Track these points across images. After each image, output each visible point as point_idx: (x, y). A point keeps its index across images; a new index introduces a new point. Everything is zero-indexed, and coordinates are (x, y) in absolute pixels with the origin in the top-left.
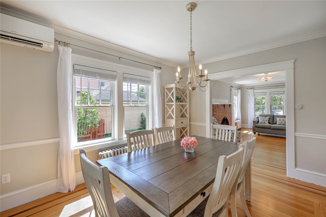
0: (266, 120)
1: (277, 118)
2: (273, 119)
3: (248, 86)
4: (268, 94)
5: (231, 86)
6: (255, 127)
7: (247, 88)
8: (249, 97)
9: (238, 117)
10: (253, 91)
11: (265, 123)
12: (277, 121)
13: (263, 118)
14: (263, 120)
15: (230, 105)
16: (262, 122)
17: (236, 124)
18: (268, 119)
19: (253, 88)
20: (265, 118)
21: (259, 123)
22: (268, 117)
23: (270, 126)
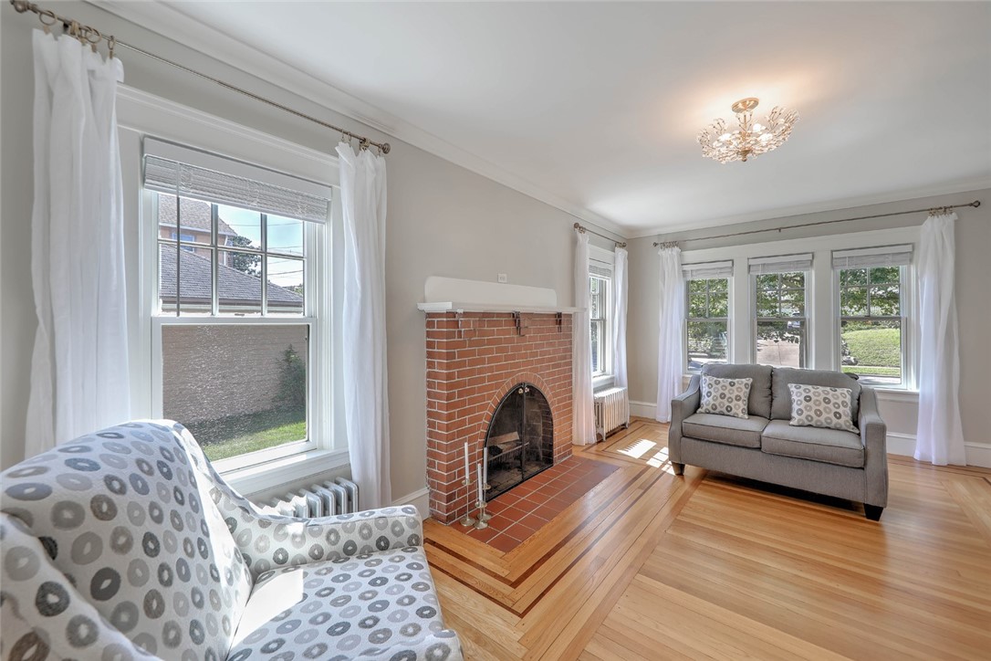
0: (737, 398)
1: (792, 387)
2: (771, 388)
3: (655, 232)
4: (741, 267)
5: (576, 226)
6: (678, 433)
7: (656, 244)
8: (661, 283)
9: (616, 371)
10: (681, 256)
11: (729, 411)
12: (790, 402)
13: (719, 386)
14: (723, 396)
15: (558, 318)
16: (714, 404)
17: (599, 407)
18: (748, 391)
19: (677, 242)
20: (730, 383)
21: (700, 410)
22: (744, 380)
23: (757, 435)
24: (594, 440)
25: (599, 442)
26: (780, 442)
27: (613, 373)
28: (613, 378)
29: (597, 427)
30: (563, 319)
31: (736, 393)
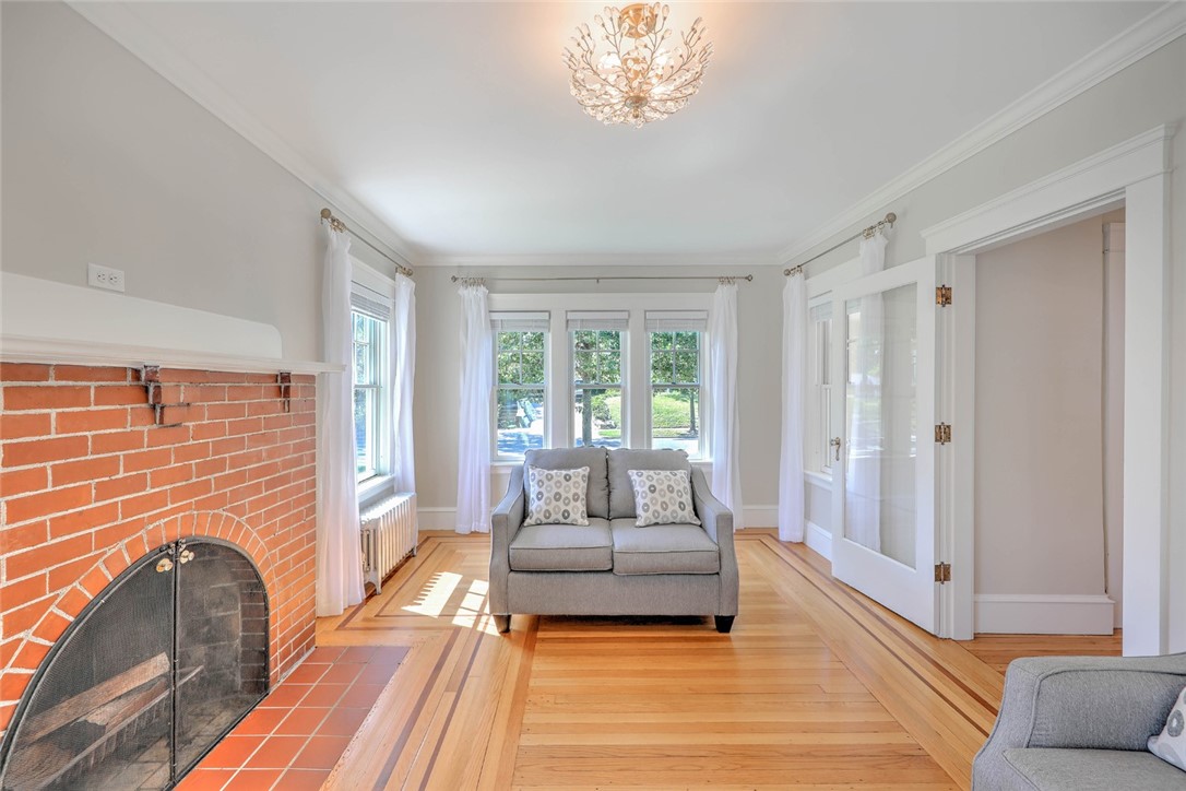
0: (575, 497)
1: (633, 474)
2: (607, 478)
3: (455, 261)
4: (558, 321)
5: (325, 213)
6: (505, 567)
7: (455, 279)
8: (462, 335)
9: (398, 467)
10: (488, 299)
11: (566, 518)
12: (633, 496)
13: (552, 483)
14: (557, 497)
15: (283, 384)
16: (547, 511)
17: (369, 538)
18: (585, 485)
19: (484, 279)
20: (565, 477)
21: (528, 521)
22: (580, 470)
23: (609, 551)
24: (360, 595)
25: (370, 597)
26: (635, 558)
27: (392, 470)
28: (393, 480)
29: (366, 572)
30: (292, 384)
31: (573, 491)
